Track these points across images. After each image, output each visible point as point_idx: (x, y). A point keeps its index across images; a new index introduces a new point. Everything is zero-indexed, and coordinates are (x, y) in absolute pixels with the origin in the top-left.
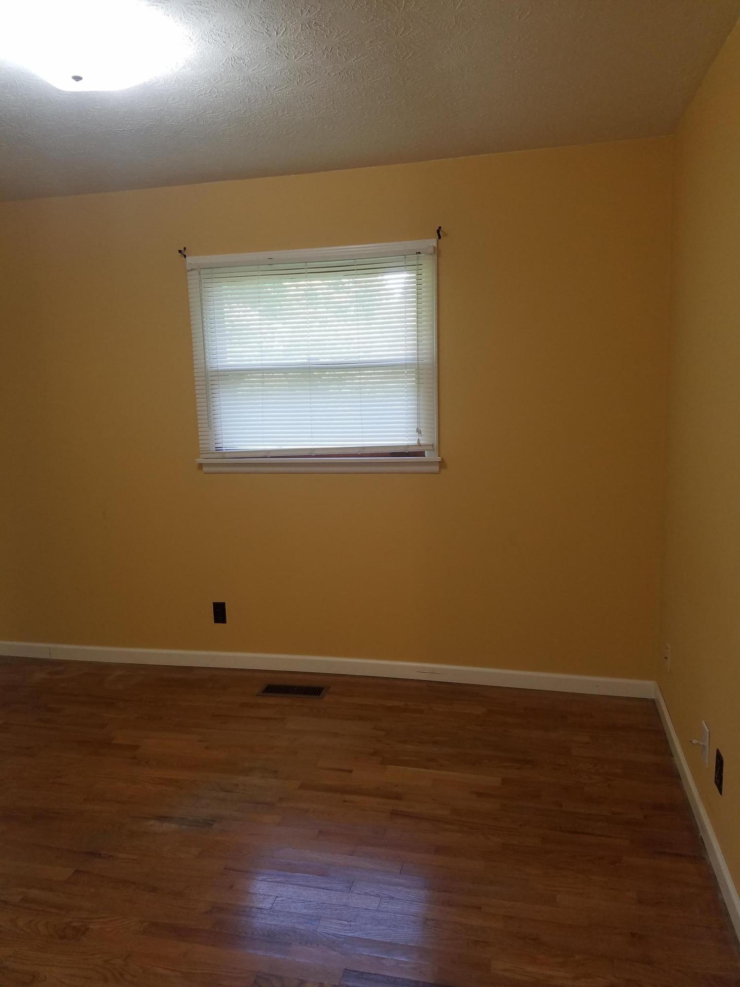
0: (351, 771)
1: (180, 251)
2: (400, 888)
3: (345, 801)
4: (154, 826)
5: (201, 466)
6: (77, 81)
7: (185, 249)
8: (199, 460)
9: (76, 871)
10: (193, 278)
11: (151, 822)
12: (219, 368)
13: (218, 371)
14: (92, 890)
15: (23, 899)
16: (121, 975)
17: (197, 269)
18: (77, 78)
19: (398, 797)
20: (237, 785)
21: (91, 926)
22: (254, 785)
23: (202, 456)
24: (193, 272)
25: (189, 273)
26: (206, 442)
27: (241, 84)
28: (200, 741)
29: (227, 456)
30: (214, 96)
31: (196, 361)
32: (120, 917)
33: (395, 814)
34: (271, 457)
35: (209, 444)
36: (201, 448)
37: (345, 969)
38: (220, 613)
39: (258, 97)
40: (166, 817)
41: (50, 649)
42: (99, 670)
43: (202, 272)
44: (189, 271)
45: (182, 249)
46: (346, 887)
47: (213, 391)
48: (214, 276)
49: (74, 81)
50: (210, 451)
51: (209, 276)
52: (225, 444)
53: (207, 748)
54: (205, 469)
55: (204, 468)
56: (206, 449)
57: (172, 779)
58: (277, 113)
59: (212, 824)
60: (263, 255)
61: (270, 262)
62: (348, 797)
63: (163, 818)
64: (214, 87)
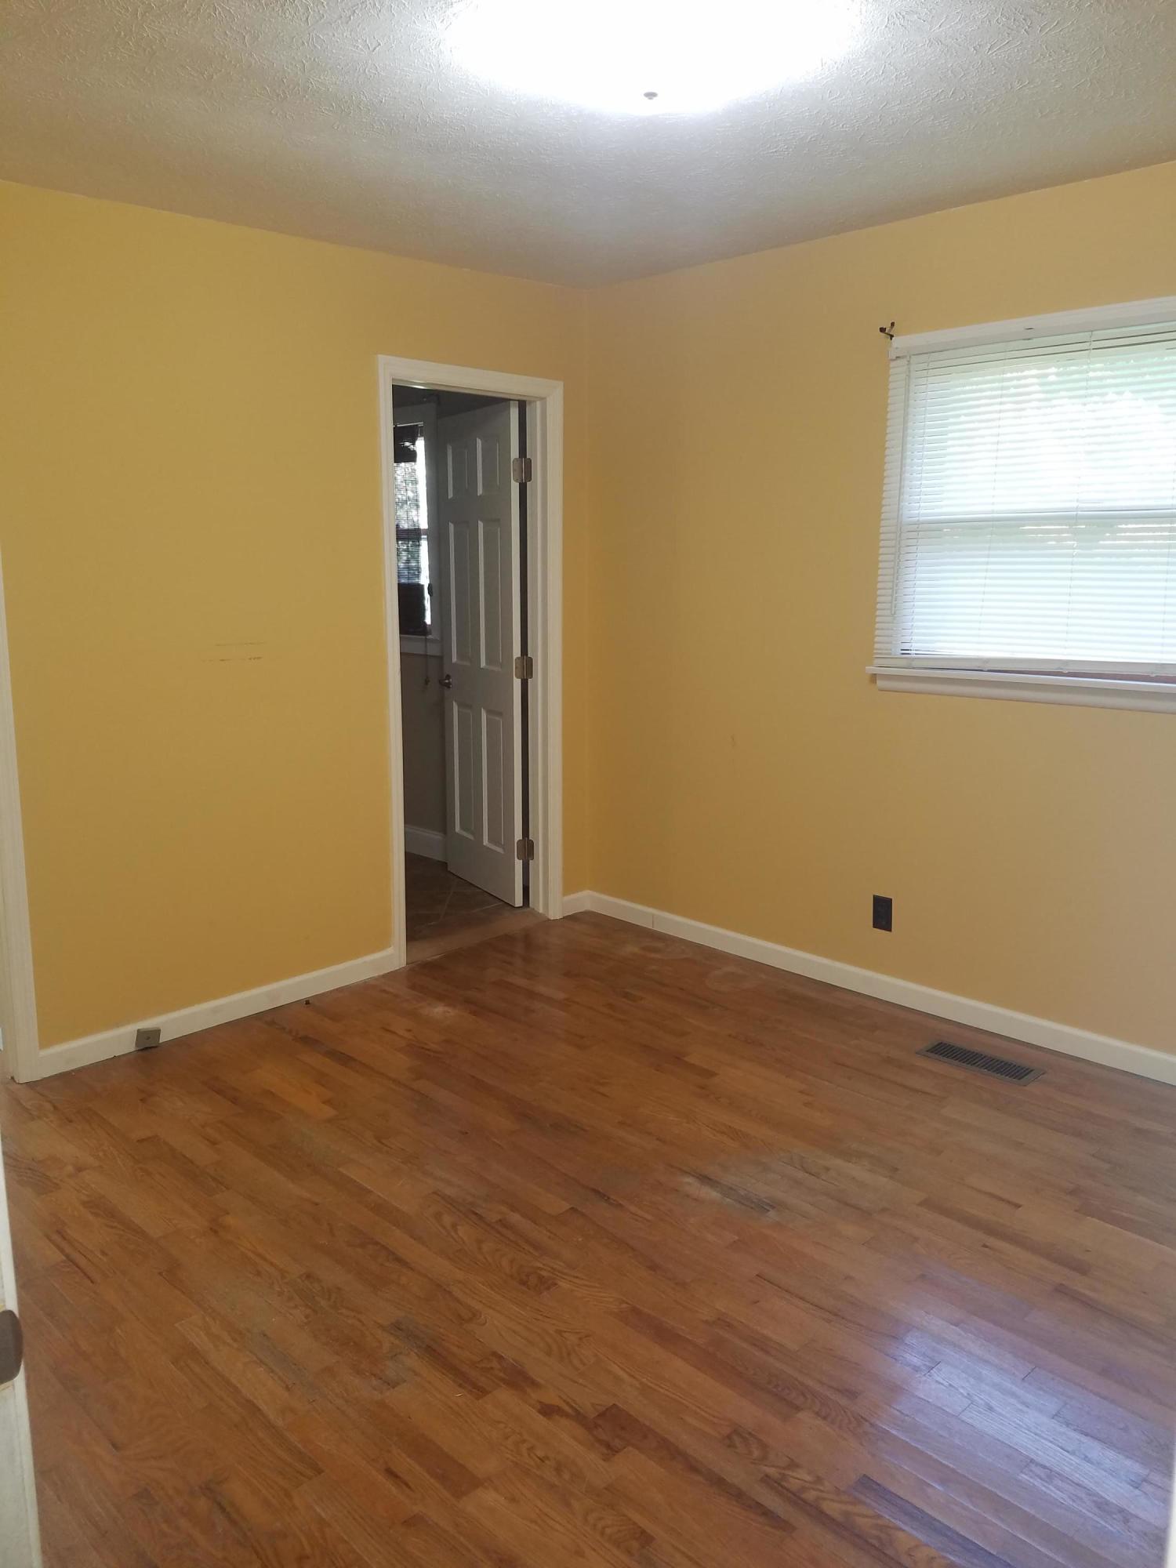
0: (1018, 1206)
1: (882, 330)
2: (1012, 1401)
3: (985, 1246)
4: (691, 1185)
5: (874, 678)
6: (650, 99)
7: (893, 324)
8: (871, 669)
9: (572, 1208)
10: (897, 370)
11: (689, 1180)
12: (922, 519)
13: (918, 523)
14: (580, 1239)
15: (500, 1220)
16: (569, 1354)
17: (903, 357)
18: (651, 95)
19: (1082, 1269)
20: (827, 1169)
21: (560, 1283)
22: (854, 1178)
23: (876, 661)
24: (899, 362)
25: (892, 364)
26: (886, 639)
27: (929, 51)
28: (801, 1092)
29: (915, 664)
30: (893, 77)
31: (888, 507)
32: (597, 1285)
33: (1061, 1290)
34: (989, 671)
35: (891, 643)
36: (877, 649)
37: (864, 1475)
38: (883, 913)
39: (966, 66)
40: (710, 1179)
41: (653, 915)
42: (710, 957)
43: (914, 359)
44: (893, 360)
45: (887, 326)
46: (925, 1365)
47: (910, 556)
48: (932, 365)
49: (646, 99)
50: (890, 654)
51: (924, 366)
52: (915, 646)
53: (807, 1104)
54: (880, 683)
55: (878, 682)
56: (884, 652)
57: (741, 1131)
58: (1011, 85)
59: (768, 1211)
60: (1017, 324)
61: (1029, 334)
62: (992, 1241)
63: (705, 1179)
64: (887, 66)
